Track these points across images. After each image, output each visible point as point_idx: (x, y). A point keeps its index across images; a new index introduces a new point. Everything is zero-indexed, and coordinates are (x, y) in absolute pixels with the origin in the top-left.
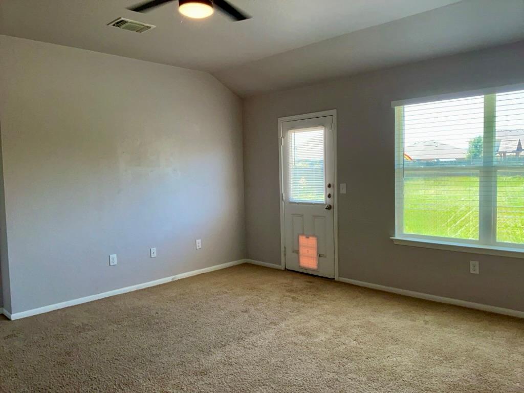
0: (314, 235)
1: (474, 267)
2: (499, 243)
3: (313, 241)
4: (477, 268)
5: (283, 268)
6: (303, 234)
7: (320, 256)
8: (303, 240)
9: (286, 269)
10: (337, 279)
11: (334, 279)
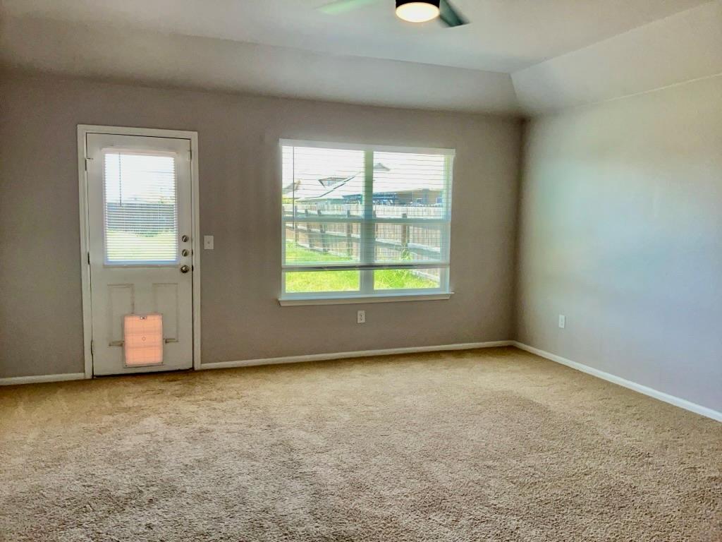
0: (155, 313)
1: (361, 317)
2: (377, 291)
3: (155, 322)
4: (364, 317)
5: (89, 376)
6: (133, 314)
7: (166, 341)
8: (132, 323)
9: (93, 375)
10: (198, 366)
11: (193, 368)
